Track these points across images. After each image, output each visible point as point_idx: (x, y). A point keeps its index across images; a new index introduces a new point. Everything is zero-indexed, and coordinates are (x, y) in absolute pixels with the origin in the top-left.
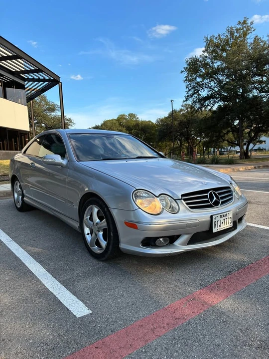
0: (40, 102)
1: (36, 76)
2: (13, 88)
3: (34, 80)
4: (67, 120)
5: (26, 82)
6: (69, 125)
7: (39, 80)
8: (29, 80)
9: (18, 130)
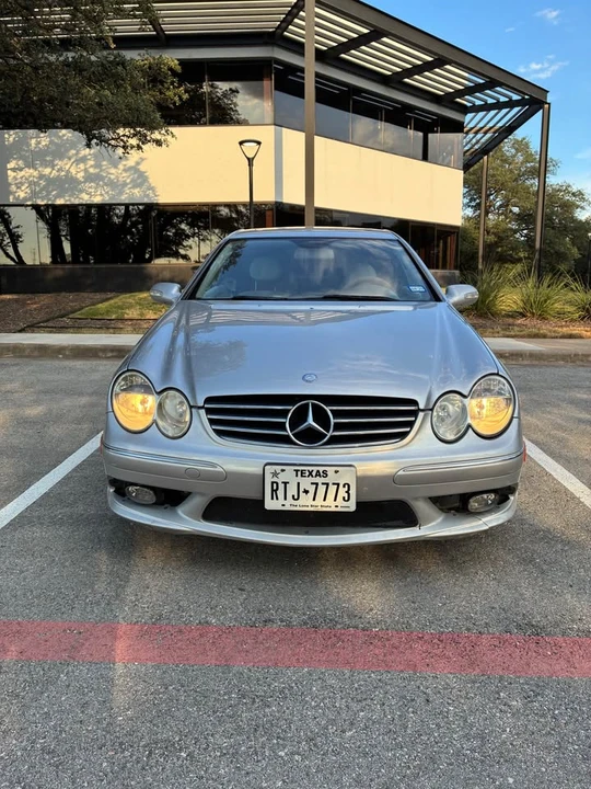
0: (514, 156)
1: (489, 97)
2: (437, 132)
3: (486, 108)
4: (574, 194)
5: (469, 116)
6: (578, 207)
7: (498, 106)
8: (476, 109)
9: (434, 224)
